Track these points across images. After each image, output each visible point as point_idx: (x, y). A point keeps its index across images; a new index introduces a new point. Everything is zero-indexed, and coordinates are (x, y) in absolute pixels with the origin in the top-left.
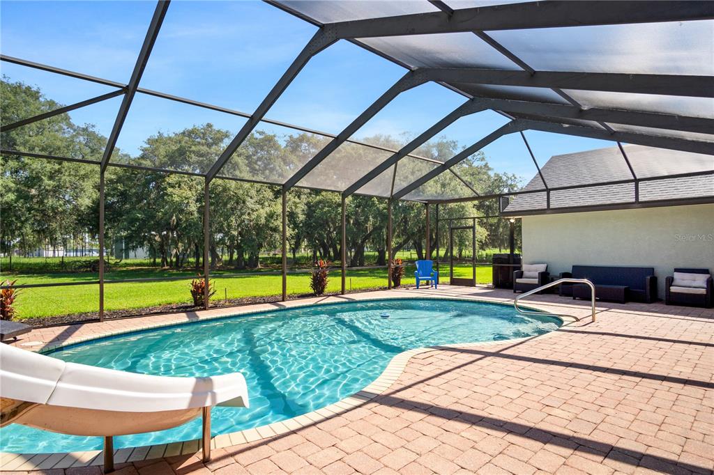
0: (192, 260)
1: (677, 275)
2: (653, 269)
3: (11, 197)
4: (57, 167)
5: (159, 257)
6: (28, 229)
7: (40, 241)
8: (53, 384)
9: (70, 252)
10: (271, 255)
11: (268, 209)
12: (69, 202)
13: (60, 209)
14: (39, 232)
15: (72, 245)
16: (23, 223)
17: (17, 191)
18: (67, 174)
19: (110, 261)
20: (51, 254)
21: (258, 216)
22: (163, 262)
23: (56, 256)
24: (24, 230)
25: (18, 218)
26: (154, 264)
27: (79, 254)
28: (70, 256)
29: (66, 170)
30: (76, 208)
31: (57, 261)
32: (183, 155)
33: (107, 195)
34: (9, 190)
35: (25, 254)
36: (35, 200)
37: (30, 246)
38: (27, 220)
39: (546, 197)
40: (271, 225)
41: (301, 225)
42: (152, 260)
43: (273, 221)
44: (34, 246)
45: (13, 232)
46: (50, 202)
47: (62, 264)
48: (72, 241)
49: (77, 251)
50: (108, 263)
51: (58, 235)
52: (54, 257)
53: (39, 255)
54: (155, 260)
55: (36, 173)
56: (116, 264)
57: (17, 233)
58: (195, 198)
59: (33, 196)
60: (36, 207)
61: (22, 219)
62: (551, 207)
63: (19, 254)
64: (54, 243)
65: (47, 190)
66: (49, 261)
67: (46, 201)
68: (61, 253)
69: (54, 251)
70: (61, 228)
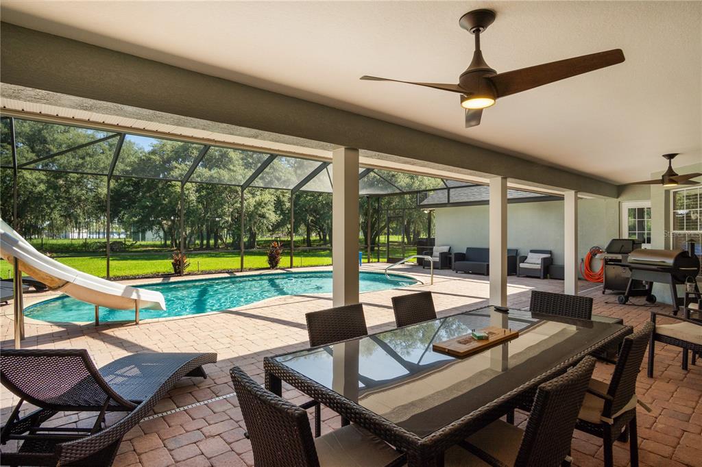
0: (198, 242)
1: (530, 255)
2: (517, 250)
3: (42, 187)
4: (80, 161)
5: (169, 240)
6: (56, 215)
7: (66, 224)
8: (75, 277)
9: (93, 234)
10: (273, 238)
11: (257, 198)
12: (91, 190)
13: (83, 198)
14: (65, 217)
15: (95, 227)
16: (52, 210)
17: (48, 182)
18: (89, 166)
19: (127, 243)
20: (76, 236)
21: (249, 204)
22: (172, 244)
23: (81, 237)
24: (53, 216)
25: (48, 205)
26: (165, 245)
27: (101, 236)
28: (93, 238)
29: (87, 165)
30: (97, 196)
31: (81, 242)
32: (186, 151)
33: (124, 185)
34: (41, 181)
35: (53, 237)
36: (62, 190)
37: (57, 229)
38: (55, 207)
39: (447, 194)
40: (259, 212)
41: (287, 212)
42: (163, 242)
43: (260, 209)
44: (61, 229)
45: (43, 216)
46: (75, 191)
47: (85, 245)
48: (95, 224)
49: (99, 233)
50: (125, 244)
51: (81, 219)
52: (79, 238)
53: (66, 237)
54: (165, 242)
55: (64, 167)
56: (132, 245)
57: (47, 217)
58: (195, 189)
59: (61, 186)
60: (64, 195)
61: (52, 206)
62: (451, 202)
63: (48, 236)
64: (78, 225)
65: (72, 182)
66: (74, 242)
67: (71, 191)
68: (85, 235)
69: (79, 233)
70: (84, 213)
